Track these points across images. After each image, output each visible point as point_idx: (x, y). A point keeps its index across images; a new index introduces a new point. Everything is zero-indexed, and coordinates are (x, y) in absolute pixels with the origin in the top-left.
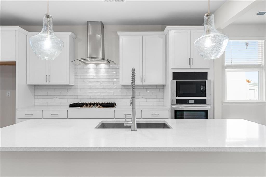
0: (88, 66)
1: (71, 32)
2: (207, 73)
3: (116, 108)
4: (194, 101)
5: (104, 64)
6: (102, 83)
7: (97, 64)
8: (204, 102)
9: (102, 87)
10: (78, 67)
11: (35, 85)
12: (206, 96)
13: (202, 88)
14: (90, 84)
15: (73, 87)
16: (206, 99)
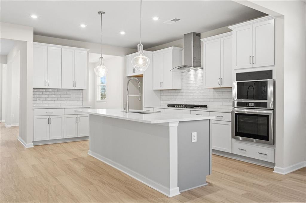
0: (190, 72)
1: (172, 47)
2: (271, 71)
3: (208, 109)
4: (254, 104)
5: (193, 71)
6: (198, 87)
7: (196, 70)
8: (265, 105)
9: (199, 91)
10: (184, 74)
11: (161, 90)
12: (267, 99)
13: (263, 89)
14: (191, 88)
15: (181, 91)
16: (267, 103)
